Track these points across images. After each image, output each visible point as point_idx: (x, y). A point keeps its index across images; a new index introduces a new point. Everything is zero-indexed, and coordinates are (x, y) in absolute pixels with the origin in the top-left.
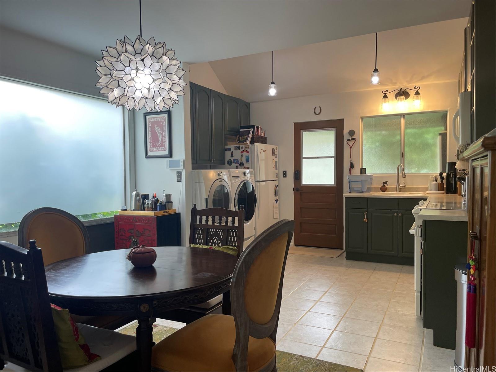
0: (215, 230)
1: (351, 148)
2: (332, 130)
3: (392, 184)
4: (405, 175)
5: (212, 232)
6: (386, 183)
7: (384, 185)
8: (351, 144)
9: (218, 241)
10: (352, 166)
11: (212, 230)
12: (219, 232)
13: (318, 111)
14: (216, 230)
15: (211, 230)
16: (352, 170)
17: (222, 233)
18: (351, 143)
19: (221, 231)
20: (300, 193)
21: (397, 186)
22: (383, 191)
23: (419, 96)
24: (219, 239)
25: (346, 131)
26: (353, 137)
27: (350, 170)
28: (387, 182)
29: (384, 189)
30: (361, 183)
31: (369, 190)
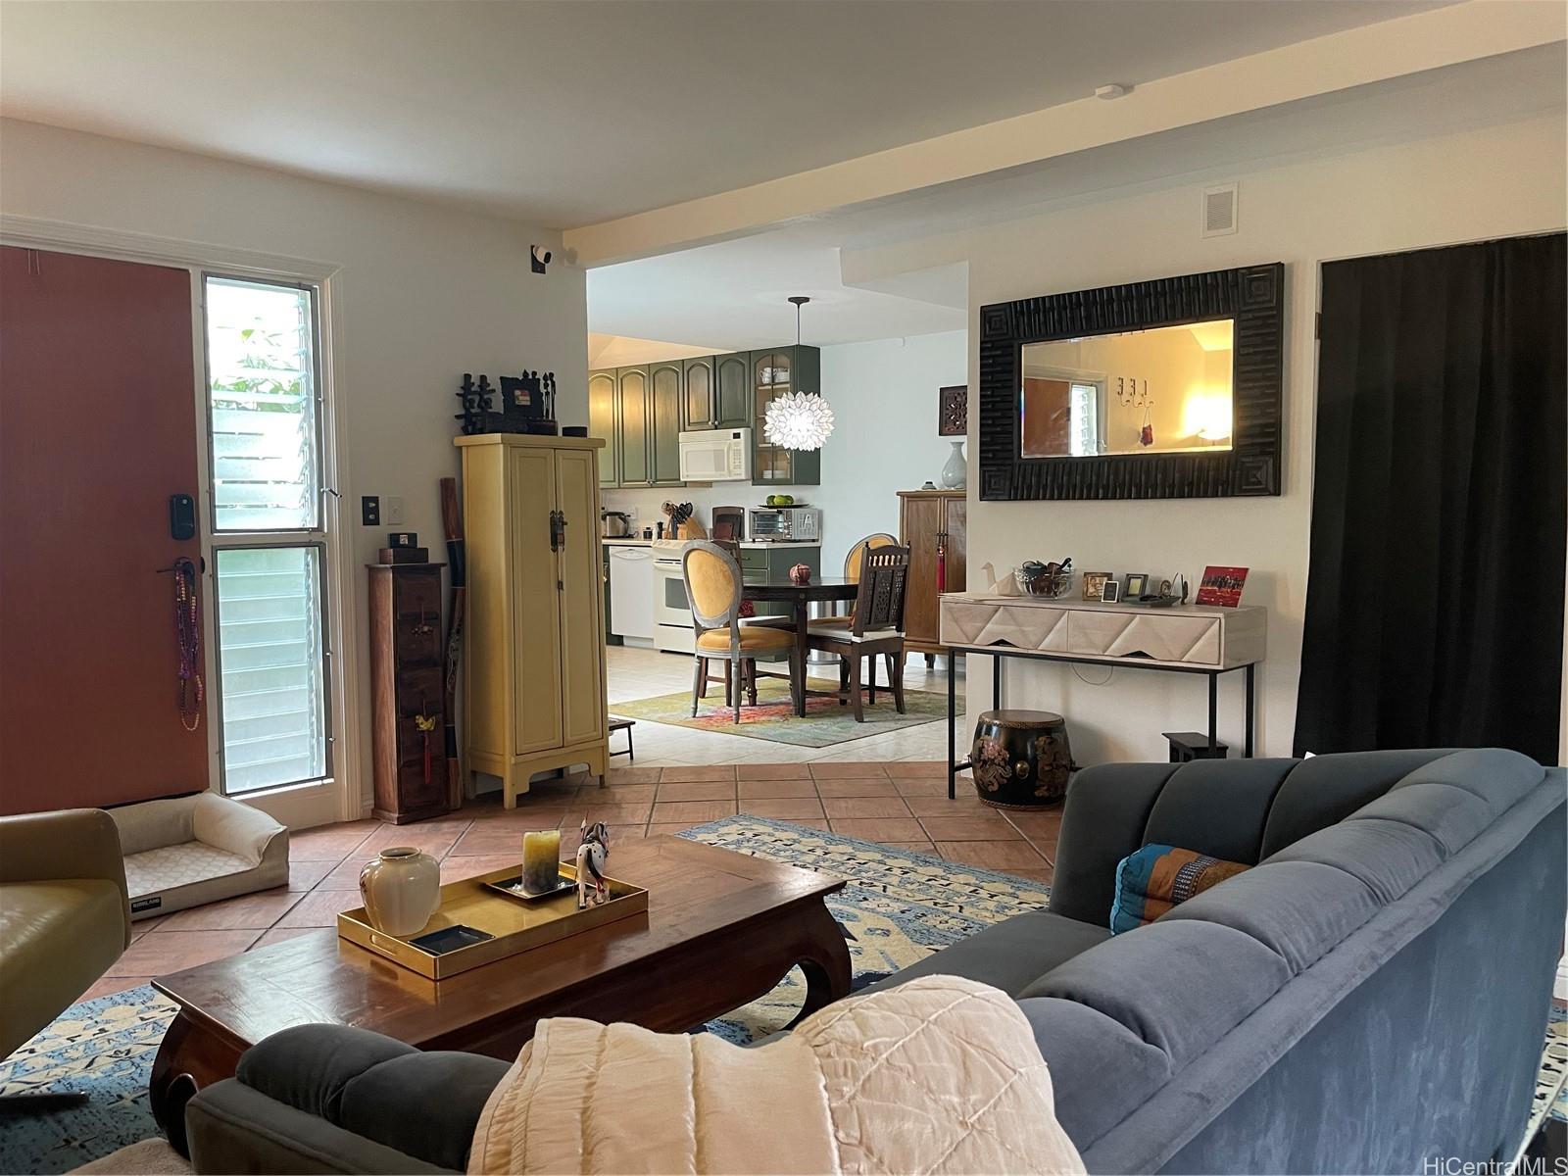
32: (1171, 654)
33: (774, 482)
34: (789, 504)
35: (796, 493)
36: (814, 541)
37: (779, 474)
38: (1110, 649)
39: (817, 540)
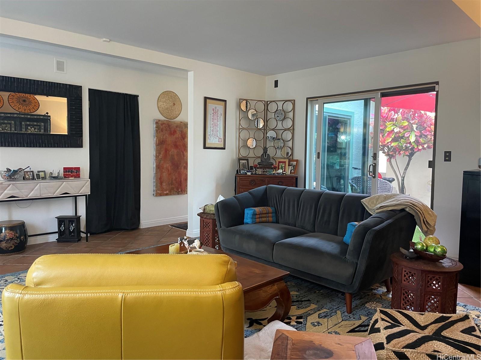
32: (75, 192)
38: (56, 193)
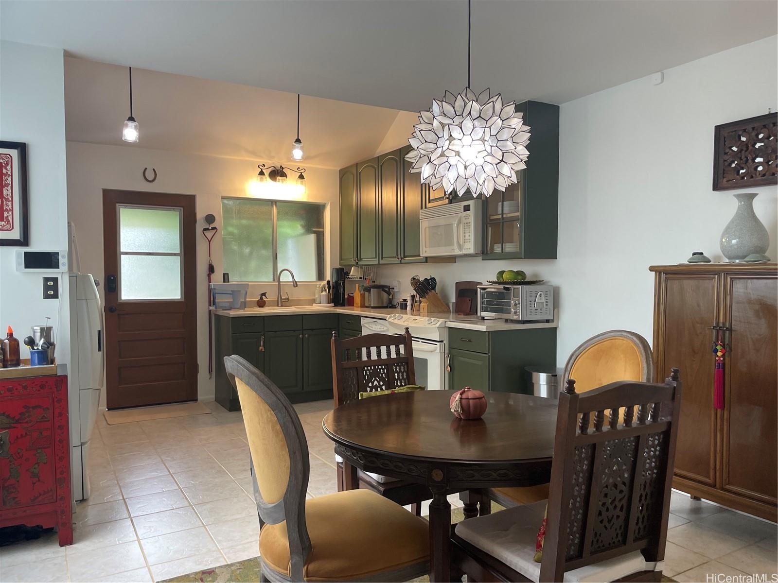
0: (372, 367)
1: (209, 242)
2: (174, 210)
3: (271, 297)
4: (297, 284)
5: (369, 371)
6: (264, 294)
7: (261, 298)
8: (209, 236)
9: (379, 383)
10: (211, 269)
11: (369, 368)
12: (380, 370)
13: (150, 176)
14: (374, 367)
15: (367, 368)
16: (213, 276)
17: (384, 371)
18: (209, 234)
19: (382, 367)
20: (118, 314)
21: (278, 298)
22: (260, 307)
23: (303, 180)
24: (382, 379)
25: (200, 214)
26: (213, 225)
27: (209, 276)
28: (266, 293)
29: (261, 304)
30: (232, 295)
31: (244, 305)
33: (504, 256)
34: (520, 279)
35: (529, 268)
36: (548, 321)
37: (509, 248)
39: (553, 321)
